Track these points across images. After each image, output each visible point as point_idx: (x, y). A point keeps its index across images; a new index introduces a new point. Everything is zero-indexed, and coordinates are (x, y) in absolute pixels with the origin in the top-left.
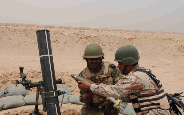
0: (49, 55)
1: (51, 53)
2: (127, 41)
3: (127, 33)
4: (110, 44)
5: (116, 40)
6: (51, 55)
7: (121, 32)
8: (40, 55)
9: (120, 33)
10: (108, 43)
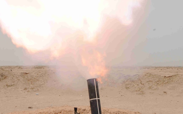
0: (97, 99)
1: (98, 97)
2: (167, 79)
3: (168, 70)
4: (149, 82)
5: (155, 78)
6: (99, 99)
7: (162, 69)
8: (90, 99)
9: (160, 70)
10: (147, 82)
